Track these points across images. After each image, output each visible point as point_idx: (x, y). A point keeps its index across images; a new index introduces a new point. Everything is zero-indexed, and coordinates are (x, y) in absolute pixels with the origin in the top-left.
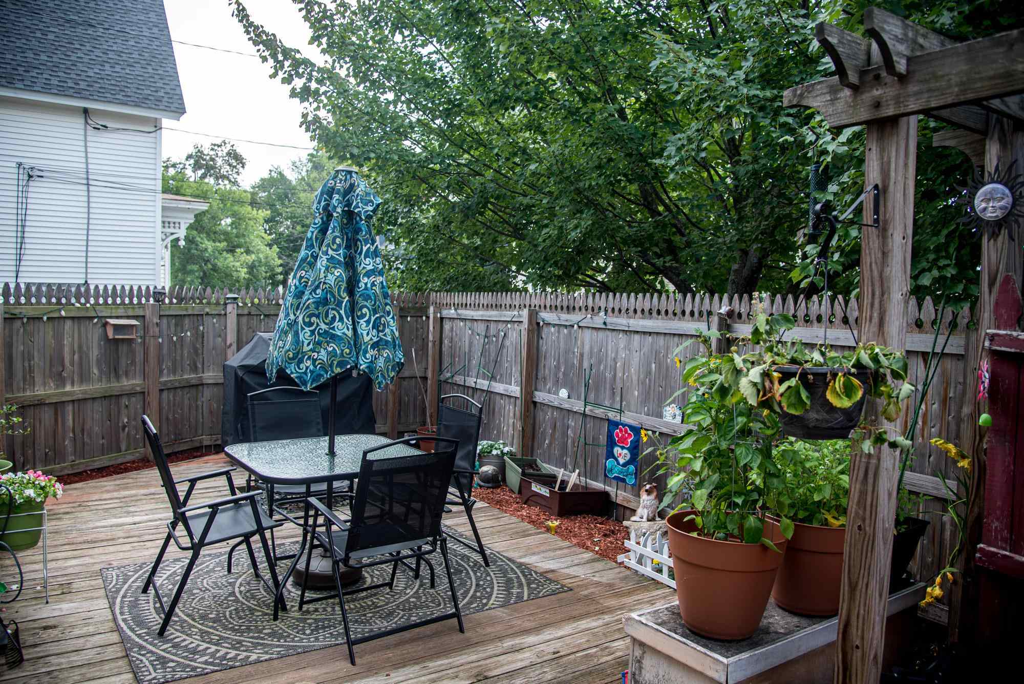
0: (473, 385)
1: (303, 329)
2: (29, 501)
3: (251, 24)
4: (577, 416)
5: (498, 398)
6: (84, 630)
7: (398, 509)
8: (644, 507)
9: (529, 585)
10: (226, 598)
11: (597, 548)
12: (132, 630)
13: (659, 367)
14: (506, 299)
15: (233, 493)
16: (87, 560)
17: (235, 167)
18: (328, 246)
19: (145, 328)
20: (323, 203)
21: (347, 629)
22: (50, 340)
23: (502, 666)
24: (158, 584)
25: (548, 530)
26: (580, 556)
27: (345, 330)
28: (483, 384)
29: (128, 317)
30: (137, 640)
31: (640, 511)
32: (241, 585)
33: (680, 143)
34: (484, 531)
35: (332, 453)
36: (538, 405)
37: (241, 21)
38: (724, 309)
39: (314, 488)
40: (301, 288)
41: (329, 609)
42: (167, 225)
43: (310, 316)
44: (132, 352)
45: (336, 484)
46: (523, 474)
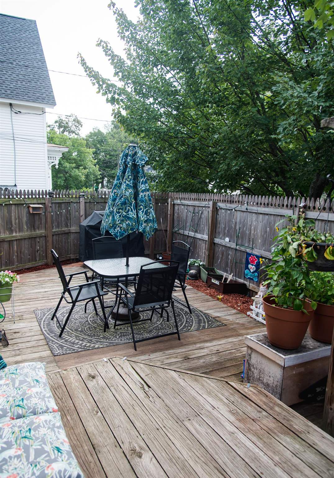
0: (187, 234)
1: (116, 214)
2: (7, 283)
3: (87, 67)
4: (233, 250)
5: (198, 240)
6: (30, 334)
7: (154, 288)
8: (261, 291)
9: (208, 322)
10: (85, 323)
11: (239, 308)
12: (49, 334)
13: (271, 230)
14: (203, 196)
15: (88, 281)
16: (28, 307)
17: (78, 127)
18: (126, 179)
19: (46, 208)
20: (123, 161)
21: (133, 336)
22: (6, 214)
23: (195, 354)
24: (58, 316)
25: (218, 299)
26: (231, 311)
27: (133, 215)
28: (192, 234)
29: (38, 204)
30: (51, 338)
31: (259, 293)
32: (90, 318)
33: (285, 126)
34: (190, 299)
35: (127, 265)
36: (216, 244)
37: (83, 66)
38: (302, 205)
39: (120, 279)
40: (115, 197)
41: (126, 328)
42: (50, 158)
43: (119, 209)
44: (40, 219)
45: (129, 278)
46: (208, 274)
